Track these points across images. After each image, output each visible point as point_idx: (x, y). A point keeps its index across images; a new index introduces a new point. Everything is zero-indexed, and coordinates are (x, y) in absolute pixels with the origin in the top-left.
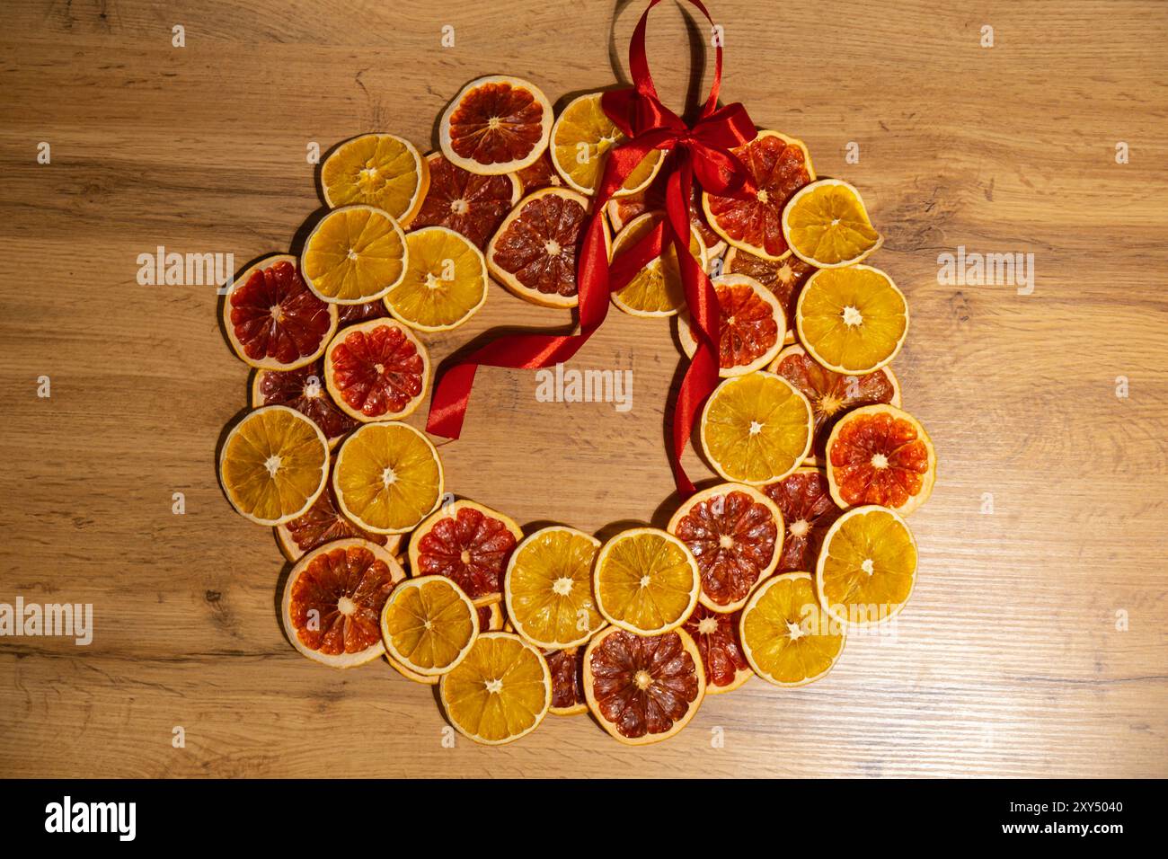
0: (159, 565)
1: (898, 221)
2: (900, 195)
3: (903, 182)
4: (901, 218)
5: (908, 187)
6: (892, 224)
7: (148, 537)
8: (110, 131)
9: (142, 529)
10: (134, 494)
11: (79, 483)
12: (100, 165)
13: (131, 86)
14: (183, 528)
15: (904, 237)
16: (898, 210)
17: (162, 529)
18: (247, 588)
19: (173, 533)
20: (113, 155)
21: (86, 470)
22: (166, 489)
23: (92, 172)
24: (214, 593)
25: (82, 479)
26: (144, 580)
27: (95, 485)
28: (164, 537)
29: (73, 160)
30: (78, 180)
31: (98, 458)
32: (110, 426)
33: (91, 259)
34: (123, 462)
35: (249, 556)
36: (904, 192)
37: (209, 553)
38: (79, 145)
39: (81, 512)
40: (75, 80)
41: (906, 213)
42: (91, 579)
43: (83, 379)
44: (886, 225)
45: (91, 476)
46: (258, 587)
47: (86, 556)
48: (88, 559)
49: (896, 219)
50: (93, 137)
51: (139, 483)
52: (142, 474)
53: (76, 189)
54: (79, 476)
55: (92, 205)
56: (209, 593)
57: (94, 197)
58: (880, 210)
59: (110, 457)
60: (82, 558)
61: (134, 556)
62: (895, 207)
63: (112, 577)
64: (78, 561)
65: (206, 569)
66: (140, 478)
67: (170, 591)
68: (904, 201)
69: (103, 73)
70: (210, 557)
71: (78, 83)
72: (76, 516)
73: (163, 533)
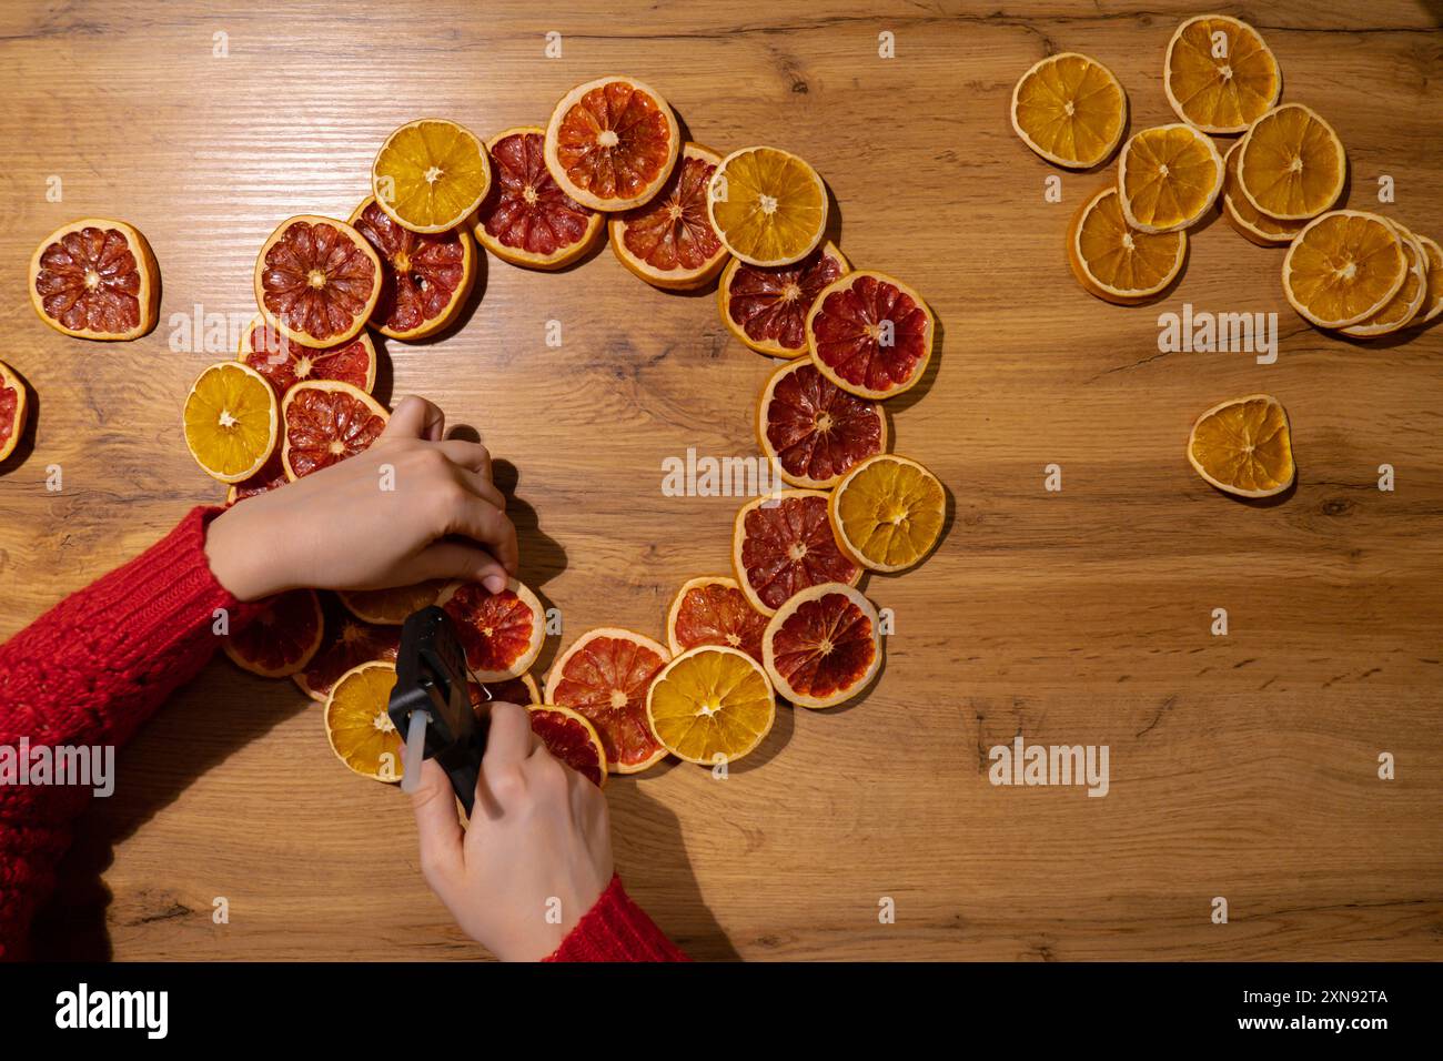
0: (860, 117)
1: (99, 524)
2: (98, 553)
3: (94, 566)
4: (96, 527)
5: (90, 561)
6: (105, 520)
7: (874, 145)
8: (960, 587)
9: (883, 154)
10: (895, 191)
11: (955, 199)
12: (969, 547)
13: (941, 640)
14: (838, 158)
15: (92, 505)
16: (99, 536)
17: (861, 155)
18: (766, 100)
19: (848, 152)
20: (954, 560)
21: (949, 213)
22: (861, 197)
23: (976, 540)
24: (799, 91)
25: (951, 203)
26: (877, 100)
27: (938, 197)
28: (857, 147)
29: (997, 552)
30: (989, 530)
31: (937, 227)
32: (927, 260)
33: (966, 442)
34: (910, 224)
35: (764, 131)
36: (93, 557)
37: (808, 133)
38: (993, 569)
39: (949, 168)
40: (1004, 643)
41: (91, 533)
42: (932, 98)
43: (961, 309)
44: (111, 520)
45: (943, 207)
46: (753, 100)
47: (939, 122)
48: (937, 119)
49: (101, 527)
50: (977, 579)
51: (889, 202)
52: (887, 213)
53: (992, 520)
54: (956, 206)
55: (972, 502)
56: (805, 90)
57: (970, 510)
58: (117, 537)
59: (924, 229)
60: (944, 120)
61: (888, 125)
62: (104, 539)
63: (911, 102)
64: (947, 116)
65: (809, 116)
66: (889, 207)
67: (848, 90)
68: (93, 546)
69: (974, 652)
70: (807, 128)
71: (1000, 640)
72: (956, 164)
73: (858, 151)
